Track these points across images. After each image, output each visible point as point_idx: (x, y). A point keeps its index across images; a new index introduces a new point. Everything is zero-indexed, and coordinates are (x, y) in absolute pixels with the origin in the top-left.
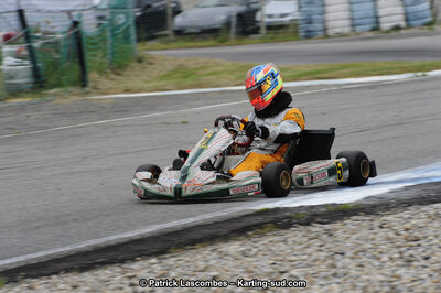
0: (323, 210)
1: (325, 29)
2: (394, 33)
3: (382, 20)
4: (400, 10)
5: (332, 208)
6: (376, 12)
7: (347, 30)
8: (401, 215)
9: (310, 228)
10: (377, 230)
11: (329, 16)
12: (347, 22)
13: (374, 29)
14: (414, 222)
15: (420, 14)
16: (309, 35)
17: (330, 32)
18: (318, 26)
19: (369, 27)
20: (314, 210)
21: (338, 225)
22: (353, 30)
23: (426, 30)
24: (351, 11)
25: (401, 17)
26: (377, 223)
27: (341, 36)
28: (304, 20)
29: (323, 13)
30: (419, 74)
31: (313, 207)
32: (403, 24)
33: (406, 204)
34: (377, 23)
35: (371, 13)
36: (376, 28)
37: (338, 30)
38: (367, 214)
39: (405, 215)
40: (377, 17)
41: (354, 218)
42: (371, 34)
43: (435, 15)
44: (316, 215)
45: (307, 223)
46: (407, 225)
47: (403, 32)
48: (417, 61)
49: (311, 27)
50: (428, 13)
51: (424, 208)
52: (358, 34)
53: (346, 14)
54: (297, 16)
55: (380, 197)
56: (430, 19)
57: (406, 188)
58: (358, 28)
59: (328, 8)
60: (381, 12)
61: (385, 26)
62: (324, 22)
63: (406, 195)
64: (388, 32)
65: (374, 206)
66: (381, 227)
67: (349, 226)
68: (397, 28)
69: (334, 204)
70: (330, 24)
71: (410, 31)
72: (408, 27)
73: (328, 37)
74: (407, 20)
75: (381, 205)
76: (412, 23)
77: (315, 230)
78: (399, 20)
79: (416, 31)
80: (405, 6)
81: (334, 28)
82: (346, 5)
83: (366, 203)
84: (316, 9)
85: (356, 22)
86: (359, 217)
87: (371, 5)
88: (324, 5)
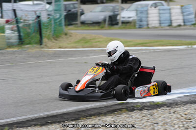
0: (148, 104)
1: (148, 25)
2: (178, 28)
3: (173, 22)
4: (181, 17)
5: (152, 104)
6: (171, 18)
7: (157, 25)
8: (183, 108)
9: (142, 112)
10: (172, 114)
11: (150, 19)
12: (158, 22)
13: (169, 26)
14: (189, 111)
15: (190, 20)
16: (140, 27)
17: (150, 26)
18: (145, 23)
19: (167, 24)
20: (144, 104)
21: (155, 111)
22: (160, 26)
23: (192, 27)
24: (160, 17)
25: (182, 21)
26: (172, 111)
27: (154, 28)
28: (138, 20)
29: (147, 17)
30: (190, 46)
31: (143, 103)
32: (182, 24)
33: (186, 103)
34: (171, 23)
35: (169, 18)
36: (170, 25)
37: (153, 25)
38: (168, 107)
39: (185, 108)
40: (171, 21)
41: (162, 108)
42: (168, 28)
44: (145, 106)
45: (141, 110)
46: (186, 113)
47: (182, 27)
48: (188, 41)
49: (142, 23)
50: (194, 19)
51: (193, 105)
52: (162, 27)
53: (157, 18)
54: (136, 18)
55: (173, 100)
56: (194, 22)
57: (185, 96)
58: (162, 25)
59: (150, 15)
60: (173, 18)
61: (174, 24)
62: (147, 21)
63: (185, 99)
64: (175, 27)
65: (171, 104)
66: (174, 113)
67: (160, 112)
68: (180, 26)
69: (153, 102)
70: (150, 22)
71: (185, 27)
72: (185, 25)
73: (148, 28)
74: (184, 22)
75: (174, 103)
76: (186, 24)
77: (144, 112)
78: (181, 22)
79: (188, 27)
80: (183, 16)
81: (151, 24)
82: (157, 15)
83: (167, 102)
84: (144, 15)
85: (162, 22)
86: (164, 108)
87: (168, 15)
88: (147, 14)
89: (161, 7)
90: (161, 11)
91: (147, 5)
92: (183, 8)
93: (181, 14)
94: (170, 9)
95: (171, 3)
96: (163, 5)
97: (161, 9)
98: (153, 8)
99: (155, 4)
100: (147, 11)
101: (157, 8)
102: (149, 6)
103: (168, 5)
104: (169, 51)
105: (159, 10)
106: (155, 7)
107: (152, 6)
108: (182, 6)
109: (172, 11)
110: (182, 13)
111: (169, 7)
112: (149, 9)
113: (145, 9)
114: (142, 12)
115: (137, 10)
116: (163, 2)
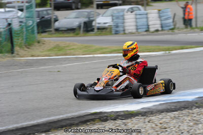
0: (122, 113)
1: (124, 30)
2: (156, 33)
3: (150, 27)
4: (159, 22)
5: (126, 113)
6: (148, 23)
7: (134, 31)
8: (158, 116)
9: (116, 121)
10: (147, 123)
11: (126, 24)
12: (134, 27)
13: (146, 31)
14: (164, 120)
15: (168, 24)
16: (117, 33)
17: (126, 32)
18: (121, 29)
19: (144, 30)
20: (118, 113)
21: (129, 120)
22: (137, 31)
23: (170, 32)
24: (136, 22)
26: (147, 120)
27: (131, 33)
28: (115, 26)
29: (123, 23)
30: (167, 52)
31: (117, 112)
32: (160, 29)
33: (161, 112)
34: (148, 28)
35: (146, 23)
36: (147, 31)
37: (130, 31)
38: (143, 116)
39: (160, 116)
40: (148, 26)
41: (136, 117)
42: (145, 33)
43: (175, 25)
44: (119, 116)
45: (115, 119)
46: (161, 122)
47: (160, 32)
48: (166, 46)
49: (118, 29)
50: (172, 24)
51: (169, 114)
52: (139, 33)
53: (134, 24)
54: (111, 24)
55: (148, 108)
56: (172, 27)
57: (161, 104)
58: (139, 30)
59: (126, 21)
60: (150, 23)
61: (152, 29)
62: (124, 27)
63: (161, 108)
64: (153, 32)
65: (146, 112)
66: (149, 122)
67: (134, 121)
68: (157, 31)
69: (127, 111)
70: (126, 28)
71: (163, 32)
72: (162, 30)
73: (125, 34)
74: (162, 27)
75: (149, 112)
76: (164, 28)
77: (118, 122)
78: (158, 27)
79: (166, 32)
80: (161, 20)
81: (128, 30)
82: (134, 20)
83: (142, 110)
84: (120, 21)
85: (139, 27)
86: (138, 117)
87: (145, 20)
88: (124, 19)
89: (138, 12)
90: (138, 16)
91: (123, 10)
92: (161, 12)
93: (159, 19)
94: (147, 14)
95: (148, 8)
96: (140, 10)
97: (138, 13)
98: (129, 13)
99: (132, 8)
100: (123, 16)
101: (133, 13)
102: (126, 11)
103: (145, 10)
105: (136, 15)
106: (132, 12)
107: (128, 10)
108: (159, 10)
109: (149, 16)
110: (160, 17)
111: (146, 12)
112: (126, 14)
113: (121, 14)
114: (118, 18)
115: (112, 16)
116: (140, 6)
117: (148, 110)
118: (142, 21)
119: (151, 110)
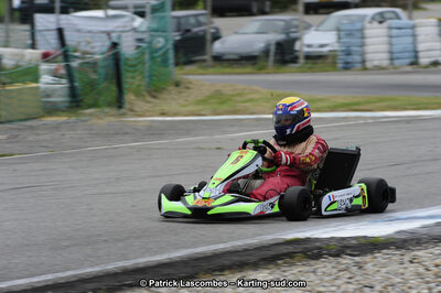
0: (354, 242)
1: (364, 62)
2: (433, 69)
3: (421, 54)
4: (439, 46)
5: (363, 241)
6: (415, 47)
7: (385, 63)
8: (432, 250)
9: (340, 260)
10: (407, 265)
11: (369, 49)
12: (386, 56)
13: (412, 64)
16: (347, 67)
17: (369, 65)
18: (357, 58)
19: (408, 61)
20: (345, 243)
21: (368, 258)
22: (392, 64)
24: (391, 44)
25: (440, 53)
26: (407, 258)
27: (379, 69)
28: (343, 51)
29: (363, 45)
31: (343, 239)
33: (439, 240)
34: (416, 57)
35: (410, 47)
36: (414, 63)
37: (376, 63)
38: (398, 248)
39: (436, 250)
40: (416, 52)
41: (385, 251)
42: (409, 68)
44: (347, 247)
45: (337, 255)
46: (438, 261)
49: (350, 59)
52: (395, 68)
53: (385, 47)
54: (336, 47)
55: (412, 232)
57: (438, 224)
58: (397, 62)
59: (368, 41)
60: (421, 47)
61: (424, 61)
62: (363, 54)
63: (438, 231)
64: (426, 67)
65: (405, 241)
66: (411, 262)
67: (379, 259)
68: (436, 63)
69: (365, 237)
70: (369, 57)
73: (365, 69)
75: (412, 240)
77: (344, 262)
81: (372, 60)
82: (386, 39)
83: (397, 237)
84: (356, 41)
85: (395, 55)
86: (389, 252)
87: (410, 39)
88: (363, 37)
89: (395, 23)
90: (395, 32)
91: (363, 17)
93: (438, 38)
94: (413, 27)
95: (416, 13)
96: (398, 17)
97: (393, 25)
98: (375, 24)
99: (381, 14)
100: (362, 30)
101: (385, 25)
102: (368, 19)
103: (410, 18)
104: (409, 120)
105: (390, 28)
106: (381, 22)
107: (373, 19)
108: (440, 20)
109: (419, 31)
111: (411, 22)
112: (368, 25)
113: (358, 26)
114: (350, 34)
115: (338, 30)
116: (398, 10)
117: (411, 236)
118: (404, 43)
119: (417, 236)
